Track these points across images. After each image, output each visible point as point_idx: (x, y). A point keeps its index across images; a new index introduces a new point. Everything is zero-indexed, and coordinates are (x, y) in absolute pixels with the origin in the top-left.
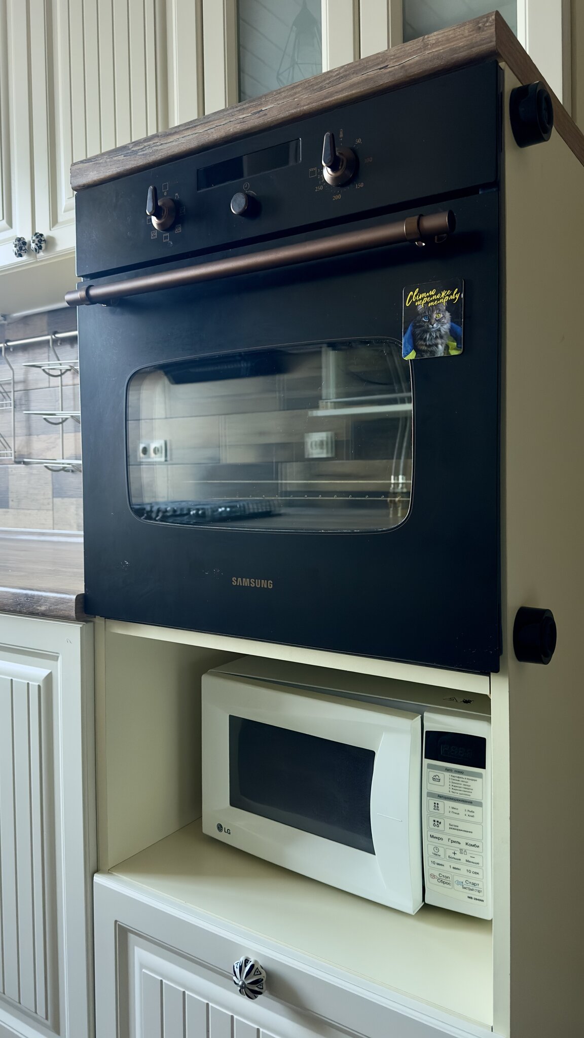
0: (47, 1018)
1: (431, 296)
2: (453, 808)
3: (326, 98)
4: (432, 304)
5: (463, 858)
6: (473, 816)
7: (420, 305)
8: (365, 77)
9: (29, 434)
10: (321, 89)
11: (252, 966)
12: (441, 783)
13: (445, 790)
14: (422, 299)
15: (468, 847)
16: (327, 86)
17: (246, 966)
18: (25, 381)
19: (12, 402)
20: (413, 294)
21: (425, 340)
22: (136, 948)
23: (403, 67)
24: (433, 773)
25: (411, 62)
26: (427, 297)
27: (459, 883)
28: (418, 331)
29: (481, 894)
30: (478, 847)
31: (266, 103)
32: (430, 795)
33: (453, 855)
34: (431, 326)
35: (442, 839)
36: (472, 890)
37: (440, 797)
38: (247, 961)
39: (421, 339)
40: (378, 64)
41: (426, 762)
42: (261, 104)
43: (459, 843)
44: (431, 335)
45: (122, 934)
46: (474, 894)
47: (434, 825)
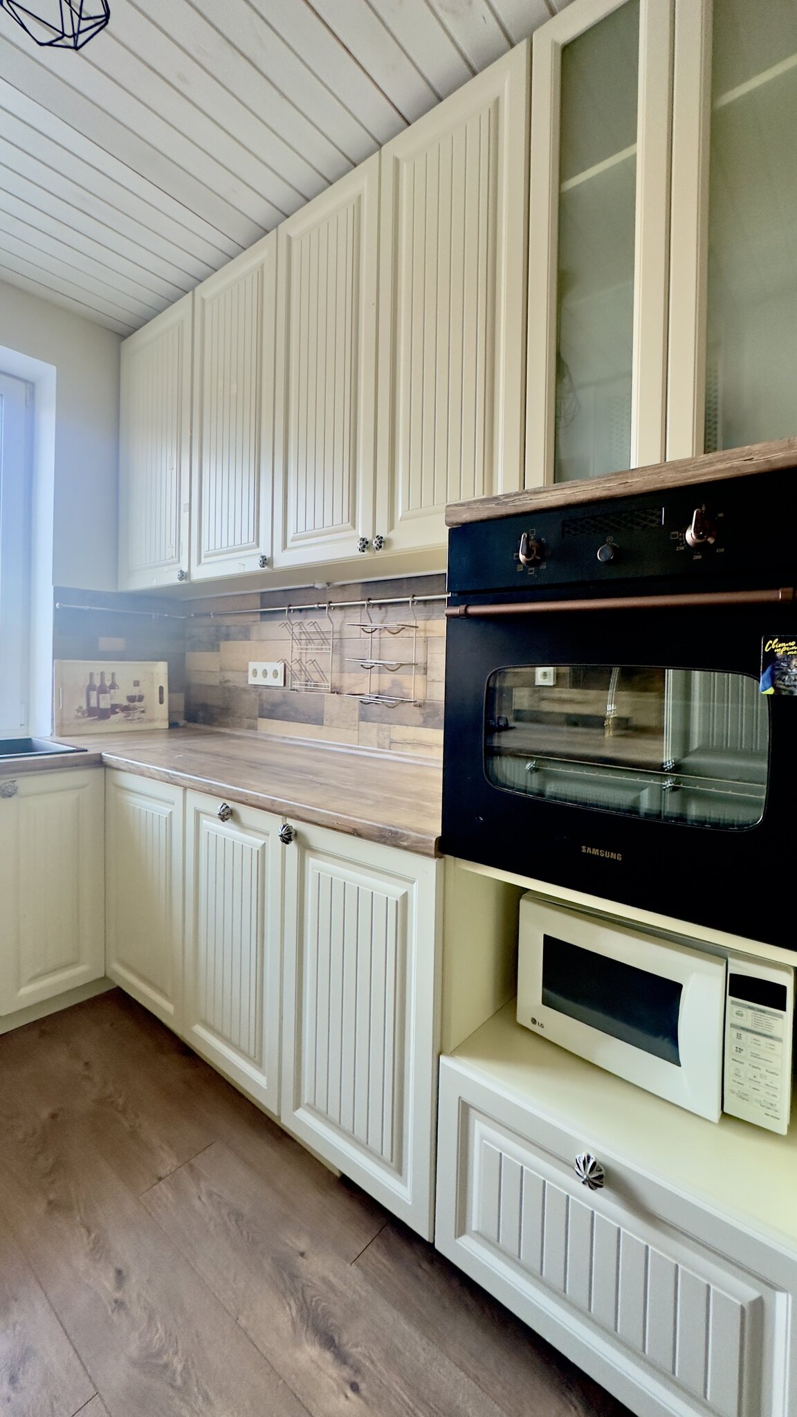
0: (392, 1161)
1: (791, 646)
2: (755, 1040)
3: (690, 478)
4: (792, 653)
5: (763, 1082)
6: (773, 1049)
7: (780, 653)
8: (729, 465)
9: (342, 671)
10: (686, 471)
11: (594, 1164)
12: (744, 1017)
13: (748, 1025)
14: (781, 648)
15: (767, 1074)
16: (692, 469)
17: (589, 1162)
18: (340, 632)
19: (331, 647)
20: (774, 643)
21: (784, 681)
22: (476, 1121)
23: (769, 461)
24: (736, 1009)
25: (776, 457)
26: (787, 647)
27: (757, 1101)
28: (777, 673)
29: (778, 1114)
30: (777, 1075)
31: (633, 477)
32: (732, 1026)
33: (753, 1078)
34: (789, 670)
35: (743, 1063)
36: (770, 1109)
37: (743, 1029)
38: (589, 1158)
39: (780, 679)
40: (743, 457)
41: (730, 998)
42: (627, 478)
43: (760, 1069)
44: (789, 677)
45: (465, 1109)
46: (771, 1112)
47: (737, 1051)
